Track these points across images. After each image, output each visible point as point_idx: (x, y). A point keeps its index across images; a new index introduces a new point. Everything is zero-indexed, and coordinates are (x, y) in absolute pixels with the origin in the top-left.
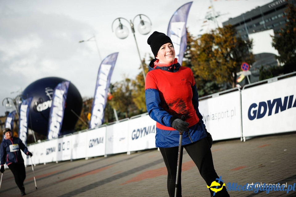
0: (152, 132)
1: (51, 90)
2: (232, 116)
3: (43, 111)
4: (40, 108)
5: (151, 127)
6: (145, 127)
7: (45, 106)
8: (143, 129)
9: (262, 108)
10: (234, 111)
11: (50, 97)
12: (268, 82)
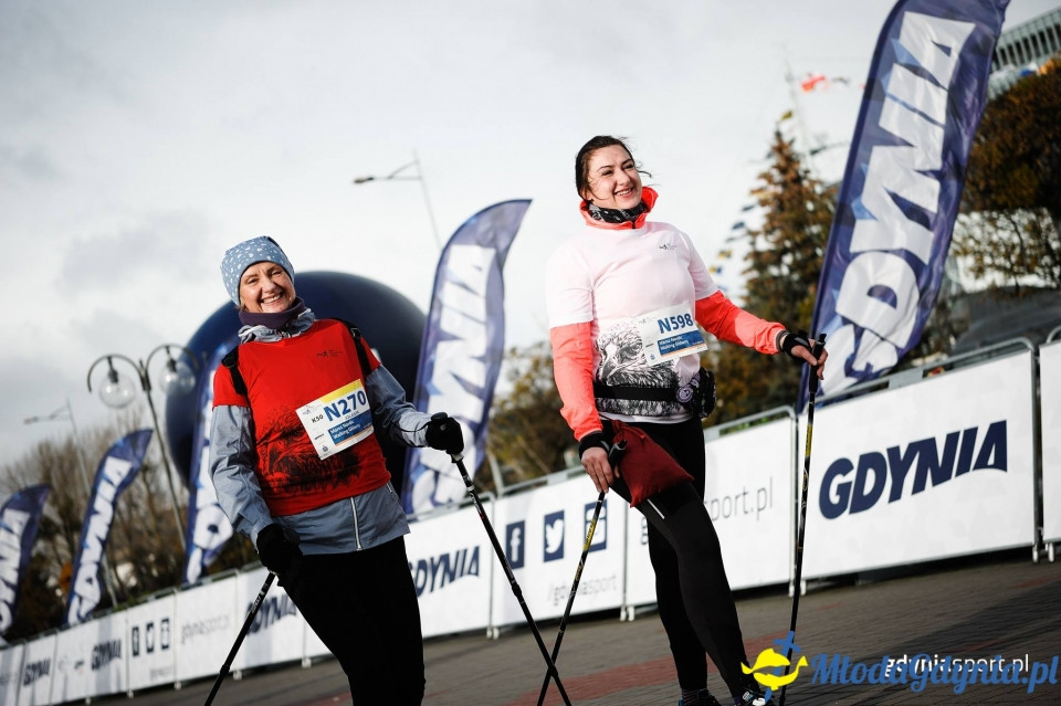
2: (759, 510)
9: (871, 475)
10: (768, 494)
12: (891, 385)
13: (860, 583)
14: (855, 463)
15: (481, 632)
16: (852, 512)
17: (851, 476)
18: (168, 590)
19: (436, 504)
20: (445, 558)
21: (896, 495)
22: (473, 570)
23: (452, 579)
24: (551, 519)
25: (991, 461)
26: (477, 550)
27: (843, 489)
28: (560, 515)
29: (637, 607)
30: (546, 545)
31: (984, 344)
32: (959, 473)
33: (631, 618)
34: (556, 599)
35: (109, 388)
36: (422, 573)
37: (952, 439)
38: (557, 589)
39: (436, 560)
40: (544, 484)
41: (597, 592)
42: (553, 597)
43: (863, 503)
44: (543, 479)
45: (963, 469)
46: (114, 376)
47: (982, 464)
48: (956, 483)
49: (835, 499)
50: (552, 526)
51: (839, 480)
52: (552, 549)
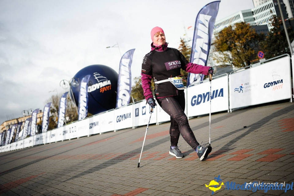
13: (198, 117)
14: (197, 96)
15: (132, 128)
16: (197, 105)
17: (196, 99)
18: (75, 121)
19: (122, 105)
20: (125, 115)
21: (204, 102)
22: (130, 117)
23: (126, 118)
24: (143, 108)
25: (221, 95)
26: (130, 113)
27: (195, 101)
29: (159, 123)
30: (142, 112)
31: (219, 75)
32: (215, 97)
33: (158, 125)
35: (64, 86)
36: (120, 118)
37: (214, 91)
39: (123, 115)
40: (142, 101)
43: (198, 103)
44: (142, 100)
45: (216, 97)
46: (64, 84)
47: (219, 96)
48: (214, 99)
49: (193, 103)
51: (194, 99)
52: (144, 113)
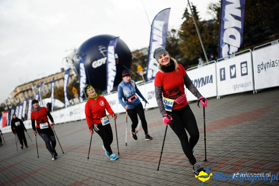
0: (210, 82)
1: (104, 48)
3: (98, 68)
4: (95, 65)
5: (208, 77)
6: (202, 77)
7: (100, 63)
8: (200, 79)
11: (103, 54)
28: (234, 66)
34: (235, 88)
38: (235, 86)
41: (246, 86)
42: (234, 88)
50: (232, 69)
